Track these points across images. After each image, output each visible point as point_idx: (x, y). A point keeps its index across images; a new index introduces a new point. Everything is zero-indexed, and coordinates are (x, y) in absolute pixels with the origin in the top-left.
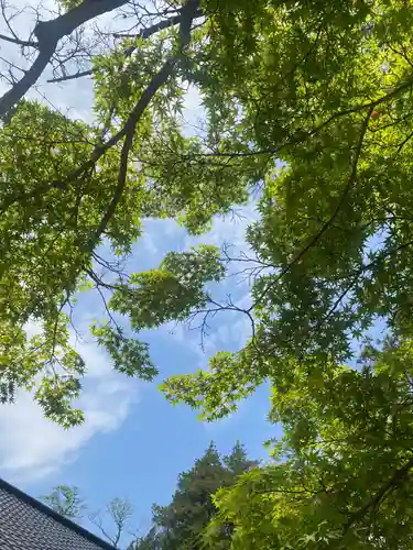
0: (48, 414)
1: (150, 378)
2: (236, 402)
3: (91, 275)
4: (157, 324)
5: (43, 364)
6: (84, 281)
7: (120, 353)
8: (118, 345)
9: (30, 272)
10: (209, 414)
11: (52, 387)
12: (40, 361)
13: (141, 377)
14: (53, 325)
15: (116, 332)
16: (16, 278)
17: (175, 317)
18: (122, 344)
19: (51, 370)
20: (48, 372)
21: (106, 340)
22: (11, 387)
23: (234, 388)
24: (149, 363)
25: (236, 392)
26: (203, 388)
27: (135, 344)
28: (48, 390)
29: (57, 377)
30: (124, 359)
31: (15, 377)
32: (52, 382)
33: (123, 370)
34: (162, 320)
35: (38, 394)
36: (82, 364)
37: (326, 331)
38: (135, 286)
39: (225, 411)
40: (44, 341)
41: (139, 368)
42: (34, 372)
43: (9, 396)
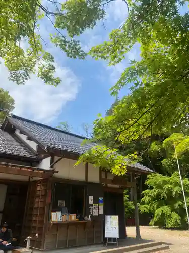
0: (46, 82)
1: (84, 58)
2: (124, 54)
3: (42, 8)
4: (81, 32)
5: (35, 61)
6: (40, 12)
7: (67, 49)
8: (65, 45)
9: (12, 12)
10: (113, 62)
11: (43, 71)
12: (34, 60)
13: (80, 58)
14: (33, 41)
15: (63, 39)
16: (7, 17)
17: (89, 27)
18: (67, 44)
19: (40, 63)
20: (39, 64)
21: (59, 43)
22: (27, 73)
23: (123, 48)
24: (82, 51)
25: (124, 50)
26: (108, 50)
27: (73, 43)
28: (42, 73)
29: (44, 66)
30: (70, 51)
31: (27, 69)
32: (42, 68)
33: (71, 57)
34: (83, 29)
35: (39, 75)
36: (52, 58)
37: (166, 6)
38: (65, 11)
39: (120, 60)
40: (32, 50)
41: (78, 54)
42: (34, 66)
43: (28, 77)
